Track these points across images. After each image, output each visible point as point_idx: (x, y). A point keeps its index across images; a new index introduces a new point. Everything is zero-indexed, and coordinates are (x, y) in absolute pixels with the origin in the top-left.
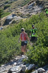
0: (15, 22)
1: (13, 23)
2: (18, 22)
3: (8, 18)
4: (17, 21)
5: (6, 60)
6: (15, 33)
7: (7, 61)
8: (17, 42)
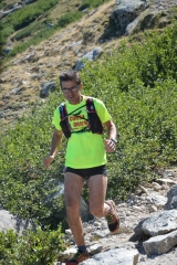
0: (153, 23)
1: (142, 29)
2: (164, 19)
3: (121, 7)
4: (163, 15)
5: (123, 185)
6: (152, 71)
7: (128, 189)
8: (163, 107)
